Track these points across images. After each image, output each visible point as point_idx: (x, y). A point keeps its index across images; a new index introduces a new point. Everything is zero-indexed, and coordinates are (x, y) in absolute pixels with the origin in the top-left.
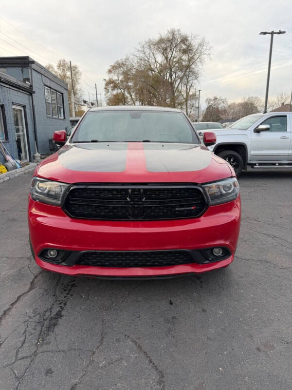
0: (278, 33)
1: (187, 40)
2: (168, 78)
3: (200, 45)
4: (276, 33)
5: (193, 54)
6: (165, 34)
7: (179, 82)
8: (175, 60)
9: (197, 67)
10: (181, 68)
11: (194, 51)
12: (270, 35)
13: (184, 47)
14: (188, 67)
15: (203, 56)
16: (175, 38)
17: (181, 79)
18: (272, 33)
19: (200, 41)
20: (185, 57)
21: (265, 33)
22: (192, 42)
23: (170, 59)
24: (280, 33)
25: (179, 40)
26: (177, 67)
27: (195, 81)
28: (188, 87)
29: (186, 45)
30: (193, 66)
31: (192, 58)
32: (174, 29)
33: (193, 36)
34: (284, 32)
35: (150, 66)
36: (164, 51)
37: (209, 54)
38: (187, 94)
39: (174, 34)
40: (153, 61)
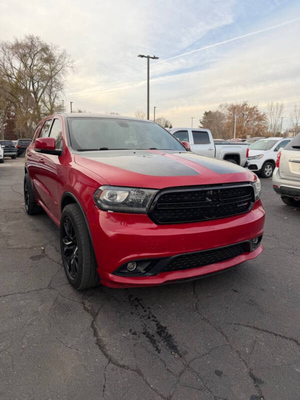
0: (153, 58)
1: (48, 49)
2: (28, 87)
3: (61, 56)
4: (151, 58)
5: (55, 65)
6: (22, 39)
7: (41, 92)
8: (35, 68)
9: (61, 78)
10: (44, 78)
11: (56, 62)
12: (146, 58)
13: (45, 56)
14: (51, 77)
15: (66, 68)
16: (34, 45)
17: (44, 88)
18: (148, 57)
19: (61, 52)
20: (47, 67)
21: (142, 56)
22: (53, 52)
23: (30, 67)
24: (154, 58)
25: (39, 49)
26: (39, 76)
27: (60, 93)
28: (52, 98)
29: (47, 54)
30: (56, 77)
31: (54, 68)
32: (33, 35)
33: (53, 46)
34: (158, 58)
35: (6, 70)
36: (23, 58)
37: (72, 67)
38: (52, 105)
39: (32, 40)
40: (9, 66)
